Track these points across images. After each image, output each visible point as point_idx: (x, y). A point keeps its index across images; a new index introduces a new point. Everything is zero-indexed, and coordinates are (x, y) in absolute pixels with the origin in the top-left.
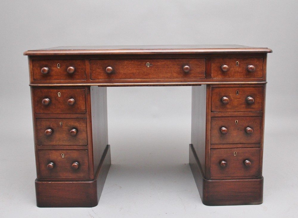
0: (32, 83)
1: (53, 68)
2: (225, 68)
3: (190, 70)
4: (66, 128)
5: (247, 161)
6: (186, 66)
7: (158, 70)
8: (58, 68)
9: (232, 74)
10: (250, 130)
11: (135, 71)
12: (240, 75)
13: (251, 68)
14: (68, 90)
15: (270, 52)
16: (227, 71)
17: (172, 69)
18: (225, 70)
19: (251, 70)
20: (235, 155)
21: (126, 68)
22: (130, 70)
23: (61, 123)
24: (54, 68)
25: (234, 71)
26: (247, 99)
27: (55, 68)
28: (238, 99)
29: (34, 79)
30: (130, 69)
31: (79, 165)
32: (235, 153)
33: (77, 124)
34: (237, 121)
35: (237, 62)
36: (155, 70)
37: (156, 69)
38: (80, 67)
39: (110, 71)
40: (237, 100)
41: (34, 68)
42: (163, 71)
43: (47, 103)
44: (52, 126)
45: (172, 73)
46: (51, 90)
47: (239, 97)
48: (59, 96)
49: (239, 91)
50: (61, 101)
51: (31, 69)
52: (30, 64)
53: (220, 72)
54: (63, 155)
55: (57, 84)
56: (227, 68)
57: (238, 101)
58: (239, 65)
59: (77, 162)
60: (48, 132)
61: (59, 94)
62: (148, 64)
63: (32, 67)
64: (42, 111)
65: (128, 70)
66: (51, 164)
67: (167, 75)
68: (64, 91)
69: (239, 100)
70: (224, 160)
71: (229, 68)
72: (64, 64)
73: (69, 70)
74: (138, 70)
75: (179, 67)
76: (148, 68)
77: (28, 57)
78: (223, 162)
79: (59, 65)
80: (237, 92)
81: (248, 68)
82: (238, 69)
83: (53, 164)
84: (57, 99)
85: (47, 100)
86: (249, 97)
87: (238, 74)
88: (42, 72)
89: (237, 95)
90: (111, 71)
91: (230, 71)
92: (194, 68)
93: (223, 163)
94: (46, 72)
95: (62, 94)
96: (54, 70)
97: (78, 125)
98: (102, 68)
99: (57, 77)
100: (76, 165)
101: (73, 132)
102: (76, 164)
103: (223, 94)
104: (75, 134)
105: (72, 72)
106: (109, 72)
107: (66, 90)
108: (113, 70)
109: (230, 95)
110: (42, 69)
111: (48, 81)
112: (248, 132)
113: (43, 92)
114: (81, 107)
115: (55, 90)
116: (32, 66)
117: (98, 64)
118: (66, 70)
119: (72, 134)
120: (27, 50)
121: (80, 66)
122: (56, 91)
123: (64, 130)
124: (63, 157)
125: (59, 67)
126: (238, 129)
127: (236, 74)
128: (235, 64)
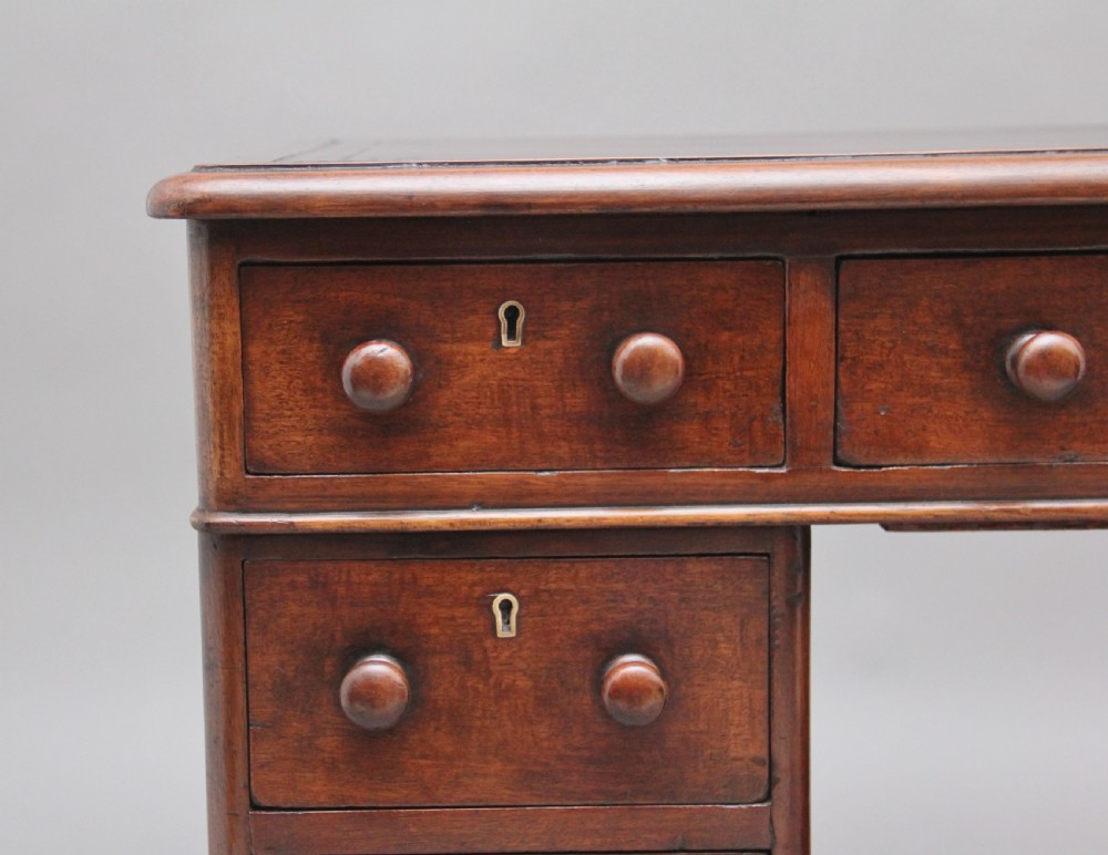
0: (223, 496)
1: (446, 347)
14: (598, 566)
24: (462, 352)
27: (471, 347)
29: (253, 464)
38: (727, 335)
41: (255, 351)
46: (428, 574)
48: (500, 632)
50: (520, 683)
51: (223, 360)
52: (210, 306)
55: (484, 506)
61: (506, 606)
63: (233, 341)
64: (317, 787)
68: (556, 578)
72: (566, 306)
73: (628, 362)
77: (194, 236)
79: (512, 314)
84: (477, 656)
90: (1073, 379)
95: (533, 609)
96: (462, 367)
98: (955, 345)
99: (492, 440)
105: (660, 384)
107: (583, 570)
110: (350, 360)
111: (398, 481)
113: (342, 590)
115: (466, 577)
116: (232, 329)
117: (925, 302)
118: (589, 366)
120: (185, 167)
121: (730, 329)
122: (471, 577)
125: (512, 335)
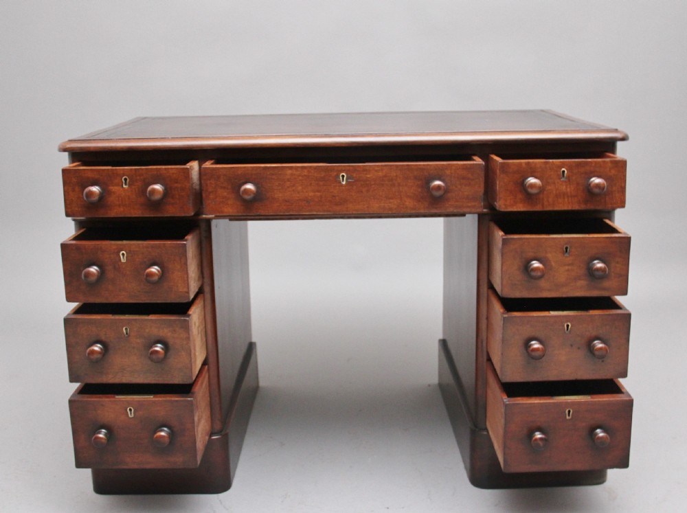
2: (532, 186)
3: (446, 191)
4: (138, 341)
5: (600, 433)
6: (437, 183)
7: (368, 191)
8: (124, 186)
9: (550, 200)
10: (601, 348)
11: (311, 194)
12: (569, 203)
13: (598, 186)
15: (623, 139)
16: (538, 194)
17: (401, 188)
18: (534, 191)
19: (597, 191)
20: (567, 417)
21: (288, 187)
22: (299, 193)
23: (126, 329)
24: (114, 188)
25: (554, 192)
26: (591, 265)
27: (116, 188)
28: (569, 265)
30: (300, 188)
31: (172, 434)
32: (569, 412)
33: (165, 333)
34: (568, 326)
35: (564, 172)
36: (362, 192)
37: (364, 190)
38: (176, 185)
39: (250, 195)
40: (567, 268)
41: (66, 188)
42: (381, 193)
43: (93, 279)
44: (103, 338)
45: (401, 199)
46: (104, 247)
47: (570, 262)
48: (123, 260)
49: (571, 247)
50: (128, 273)
53: (520, 196)
54: (130, 410)
56: (540, 187)
57: (568, 270)
58: (568, 177)
59: (165, 429)
60: (93, 352)
61: (123, 254)
62: (343, 176)
64: (81, 298)
65: (293, 190)
66: (102, 435)
67: (390, 203)
68: (134, 247)
69: (570, 268)
70: (540, 430)
71: (543, 186)
72: (138, 177)
73: (150, 192)
74: (318, 191)
75: (419, 183)
76: (342, 185)
77: (69, 155)
78: (538, 435)
80: (567, 248)
81: (590, 185)
82: (564, 187)
83: (106, 435)
84: (117, 267)
85: (94, 269)
86: (596, 262)
87: (566, 200)
88: (85, 198)
89: (567, 255)
90: (252, 196)
91: (545, 192)
92: (456, 187)
93: (536, 440)
94: (95, 198)
95: (130, 255)
96: (114, 193)
97: (169, 334)
98: (229, 187)
99: (122, 209)
100: (163, 436)
101: (157, 351)
102: (163, 434)
103: (531, 255)
104: (162, 356)
105: (157, 197)
106: (247, 197)
107: (141, 245)
108: (257, 191)
109: (549, 255)
110: (87, 190)
112: (597, 353)
113: (84, 251)
114: (177, 286)
117: (222, 177)
118: (143, 191)
119: (154, 357)
121: (177, 183)
122: (114, 247)
123: (134, 348)
124: (131, 415)
125: (126, 185)
126: (572, 346)
127: (560, 200)
128: (558, 175)
